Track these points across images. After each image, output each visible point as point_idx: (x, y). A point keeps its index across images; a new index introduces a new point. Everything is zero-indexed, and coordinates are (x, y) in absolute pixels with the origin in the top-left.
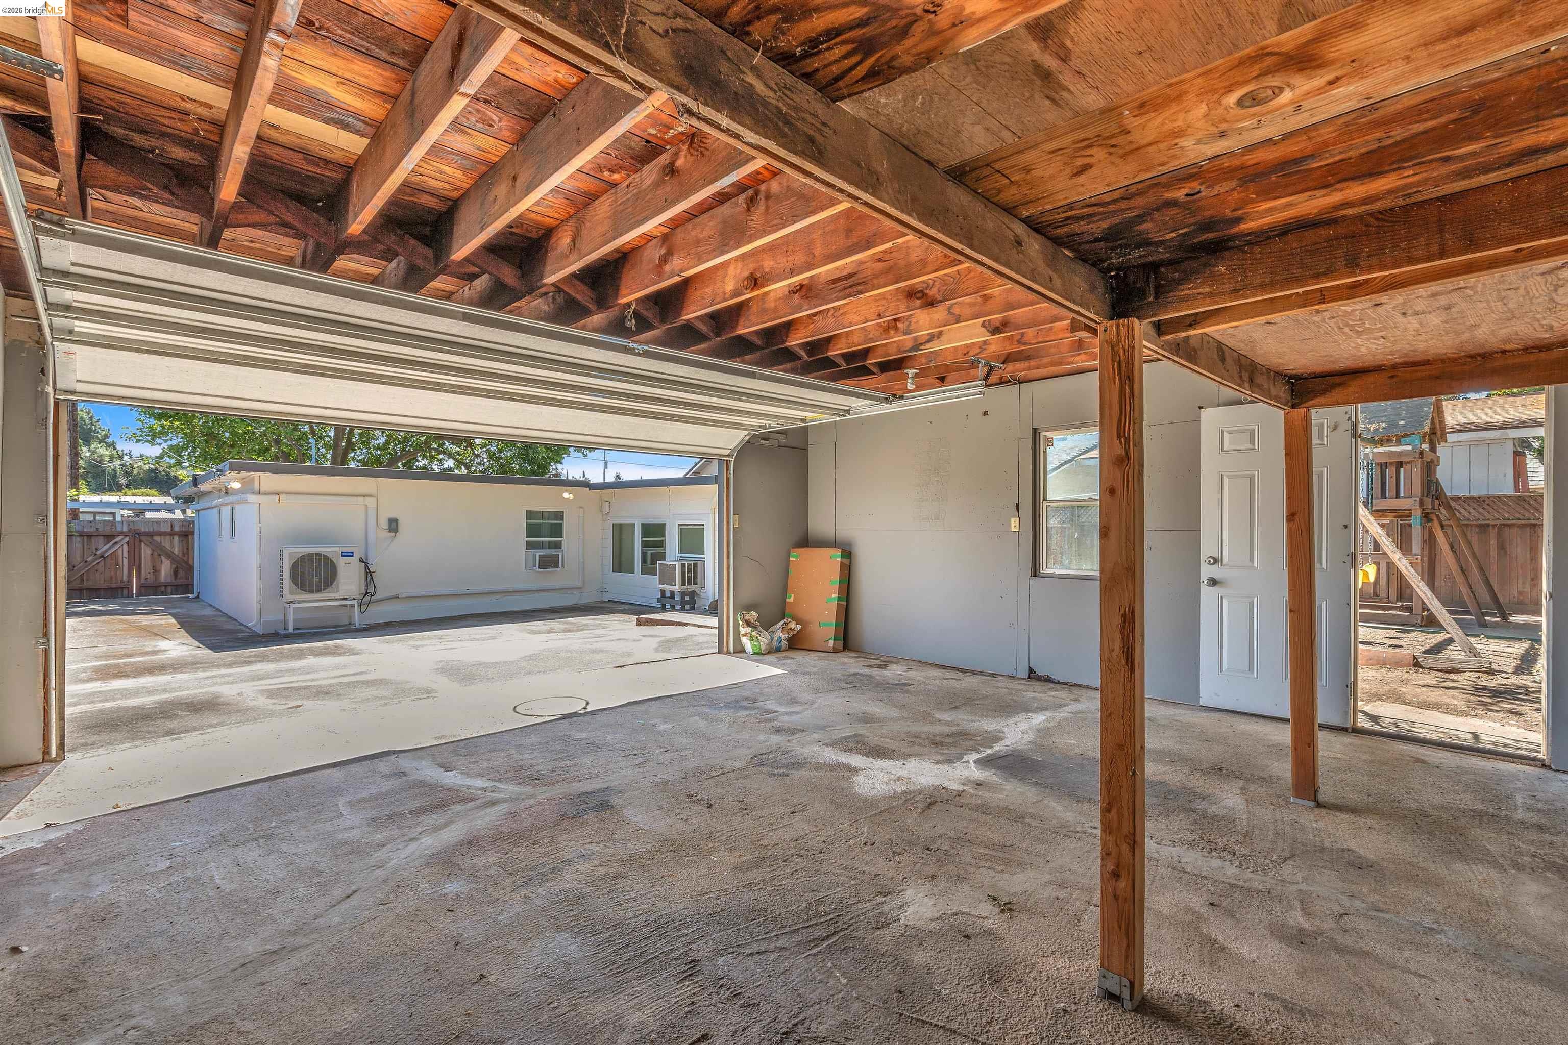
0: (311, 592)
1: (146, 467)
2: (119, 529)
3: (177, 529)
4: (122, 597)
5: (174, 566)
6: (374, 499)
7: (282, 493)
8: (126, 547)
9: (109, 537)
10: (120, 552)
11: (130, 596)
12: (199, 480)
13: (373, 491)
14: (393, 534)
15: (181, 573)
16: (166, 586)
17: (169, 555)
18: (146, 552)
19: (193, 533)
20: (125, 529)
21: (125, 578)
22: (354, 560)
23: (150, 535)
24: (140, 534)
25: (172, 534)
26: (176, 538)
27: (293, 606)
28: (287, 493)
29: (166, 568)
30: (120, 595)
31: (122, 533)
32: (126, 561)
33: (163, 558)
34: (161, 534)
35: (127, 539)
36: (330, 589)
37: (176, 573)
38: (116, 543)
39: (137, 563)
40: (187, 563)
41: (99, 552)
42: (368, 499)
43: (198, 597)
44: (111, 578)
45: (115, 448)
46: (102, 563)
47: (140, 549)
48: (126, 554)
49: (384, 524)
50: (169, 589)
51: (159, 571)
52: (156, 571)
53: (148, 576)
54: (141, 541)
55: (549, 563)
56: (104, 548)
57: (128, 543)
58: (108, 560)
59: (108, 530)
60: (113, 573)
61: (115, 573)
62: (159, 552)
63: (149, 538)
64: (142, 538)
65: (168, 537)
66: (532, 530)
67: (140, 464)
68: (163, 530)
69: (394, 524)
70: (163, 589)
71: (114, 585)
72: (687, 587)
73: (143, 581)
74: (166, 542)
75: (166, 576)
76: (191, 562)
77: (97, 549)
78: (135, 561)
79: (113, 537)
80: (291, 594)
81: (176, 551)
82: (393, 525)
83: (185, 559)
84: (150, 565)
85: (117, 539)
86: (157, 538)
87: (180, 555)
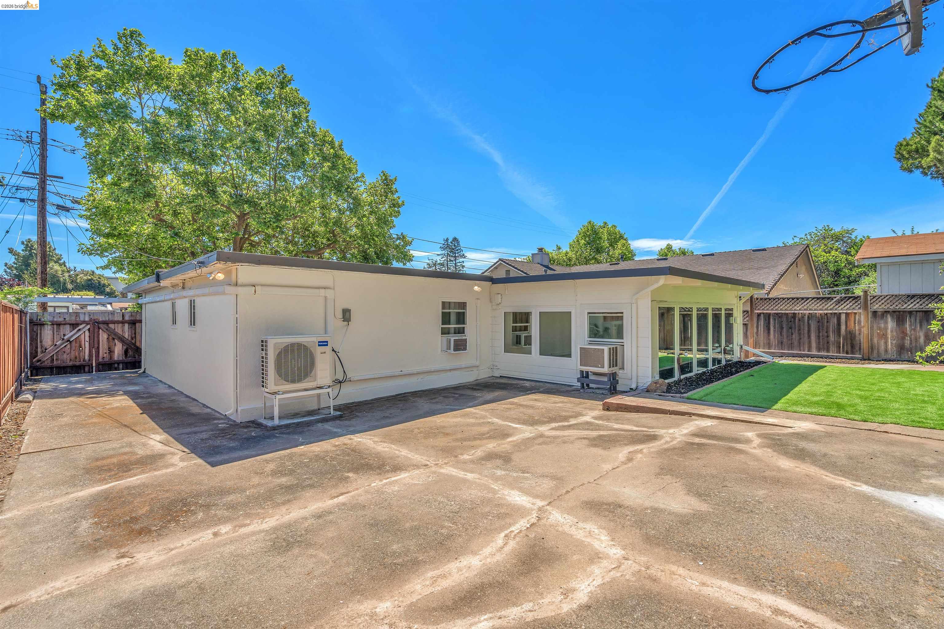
0: (293, 381)
1: (85, 278)
2: (82, 319)
3: (127, 318)
4: (84, 372)
5: (125, 347)
6: (332, 291)
7: (258, 285)
8: (87, 334)
9: (74, 325)
10: (83, 336)
11: (90, 371)
12: (161, 277)
13: (330, 284)
14: (346, 323)
15: (130, 353)
16: (118, 364)
17: (122, 339)
18: (103, 336)
19: (140, 321)
20: (87, 319)
21: (87, 358)
22: (328, 349)
23: (106, 323)
24: (99, 323)
25: (123, 322)
26: (126, 326)
27: (278, 397)
28: (262, 285)
29: (118, 349)
30: (82, 371)
31: (84, 322)
32: (87, 344)
33: (116, 341)
34: (114, 322)
35: (88, 327)
36: (308, 379)
37: (126, 352)
38: (79, 330)
39: (96, 346)
40: (134, 345)
41: (66, 338)
42: (328, 291)
43: (144, 372)
44: (76, 358)
45: (65, 266)
46: (69, 346)
47: (99, 335)
48: (87, 339)
49: (340, 315)
50: (121, 366)
51: (114, 352)
52: (111, 351)
53: (105, 355)
54: (99, 328)
55: (461, 346)
56: (69, 334)
57: (89, 330)
58: (74, 343)
59: (73, 319)
60: (77, 354)
61: (79, 354)
62: (113, 336)
63: (105, 326)
64: (101, 326)
65: (120, 325)
66: (446, 318)
67: (81, 276)
68: (116, 319)
69: (348, 314)
70: (116, 365)
71: (78, 363)
72: (612, 369)
73: (100, 360)
74: (118, 329)
75: (119, 356)
76: (138, 344)
77: (64, 335)
78: (94, 343)
79: (77, 325)
80: (276, 385)
81: (126, 336)
82: (346, 315)
83: (133, 341)
84: (106, 346)
85: (81, 327)
86: (112, 326)
87: (130, 339)
